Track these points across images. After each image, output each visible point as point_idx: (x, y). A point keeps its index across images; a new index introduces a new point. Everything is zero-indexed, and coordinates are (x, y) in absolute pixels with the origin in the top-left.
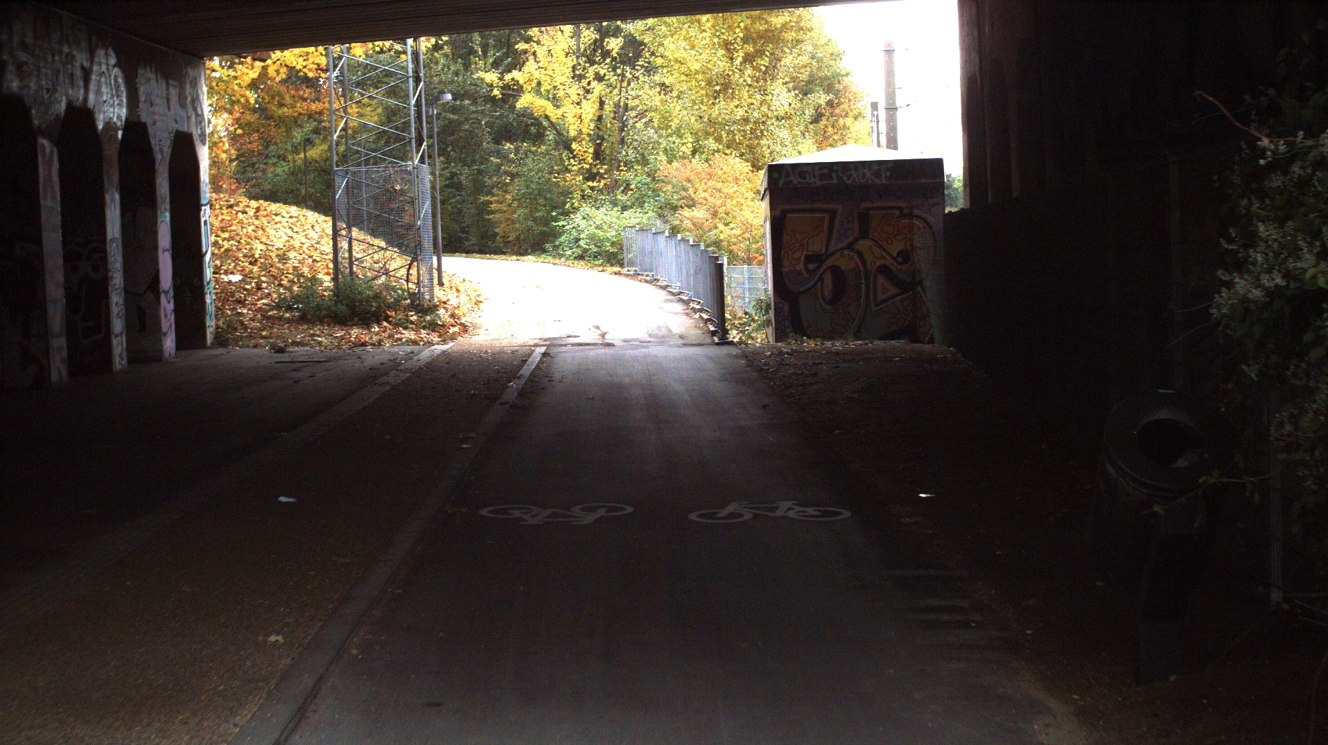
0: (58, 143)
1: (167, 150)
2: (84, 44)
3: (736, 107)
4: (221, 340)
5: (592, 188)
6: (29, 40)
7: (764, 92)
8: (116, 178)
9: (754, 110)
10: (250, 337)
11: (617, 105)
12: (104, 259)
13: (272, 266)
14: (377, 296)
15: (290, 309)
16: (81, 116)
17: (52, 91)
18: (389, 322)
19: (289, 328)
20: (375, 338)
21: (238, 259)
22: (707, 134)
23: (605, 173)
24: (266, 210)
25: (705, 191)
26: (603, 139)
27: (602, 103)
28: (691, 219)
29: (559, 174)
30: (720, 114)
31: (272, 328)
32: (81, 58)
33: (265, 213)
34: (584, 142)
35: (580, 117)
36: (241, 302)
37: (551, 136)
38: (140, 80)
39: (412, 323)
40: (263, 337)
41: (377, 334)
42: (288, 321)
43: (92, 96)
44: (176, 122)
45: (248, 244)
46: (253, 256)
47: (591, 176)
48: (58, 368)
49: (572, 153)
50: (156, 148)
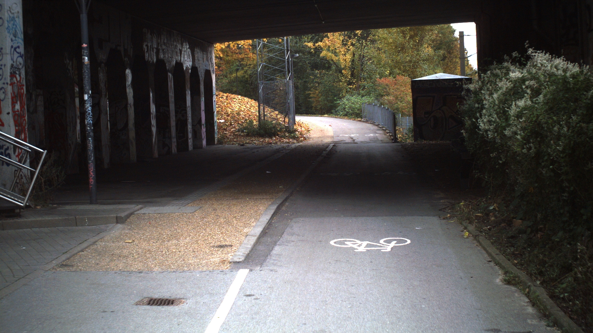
0: (173, 75)
1: (203, 76)
2: (180, 42)
3: (407, 56)
4: (220, 142)
5: (350, 88)
6: (165, 41)
7: (418, 51)
8: (189, 86)
9: (414, 57)
10: (230, 141)
11: (360, 55)
12: (186, 113)
13: (235, 116)
14: (274, 127)
15: (243, 132)
16: (179, 65)
17: (172, 57)
18: (279, 136)
19: (243, 138)
20: (274, 141)
21: (222, 114)
22: (395, 67)
23: (355, 82)
24: (230, 97)
25: (393, 89)
26: (354, 69)
27: (354, 55)
28: (387, 100)
29: (337, 83)
30: (400, 59)
31: (237, 138)
32: (179, 46)
33: (230, 98)
34: (347, 70)
35: (346, 60)
36: (225, 130)
37: (334, 67)
38: (195, 53)
39: (287, 136)
40: (235, 141)
41: (275, 140)
42: (243, 136)
43: (182, 59)
44: (206, 66)
45: (226, 109)
46: (228, 113)
47: (350, 83)
48: (174, 149)
49: (342, 74)
50: (200, 76)
